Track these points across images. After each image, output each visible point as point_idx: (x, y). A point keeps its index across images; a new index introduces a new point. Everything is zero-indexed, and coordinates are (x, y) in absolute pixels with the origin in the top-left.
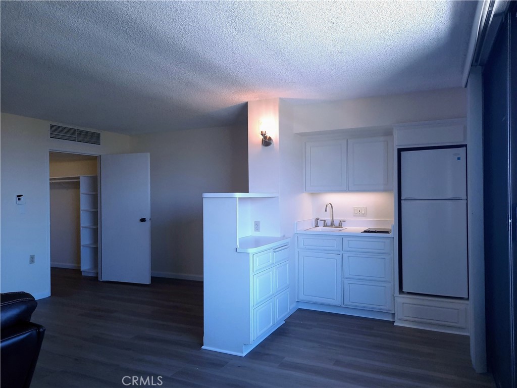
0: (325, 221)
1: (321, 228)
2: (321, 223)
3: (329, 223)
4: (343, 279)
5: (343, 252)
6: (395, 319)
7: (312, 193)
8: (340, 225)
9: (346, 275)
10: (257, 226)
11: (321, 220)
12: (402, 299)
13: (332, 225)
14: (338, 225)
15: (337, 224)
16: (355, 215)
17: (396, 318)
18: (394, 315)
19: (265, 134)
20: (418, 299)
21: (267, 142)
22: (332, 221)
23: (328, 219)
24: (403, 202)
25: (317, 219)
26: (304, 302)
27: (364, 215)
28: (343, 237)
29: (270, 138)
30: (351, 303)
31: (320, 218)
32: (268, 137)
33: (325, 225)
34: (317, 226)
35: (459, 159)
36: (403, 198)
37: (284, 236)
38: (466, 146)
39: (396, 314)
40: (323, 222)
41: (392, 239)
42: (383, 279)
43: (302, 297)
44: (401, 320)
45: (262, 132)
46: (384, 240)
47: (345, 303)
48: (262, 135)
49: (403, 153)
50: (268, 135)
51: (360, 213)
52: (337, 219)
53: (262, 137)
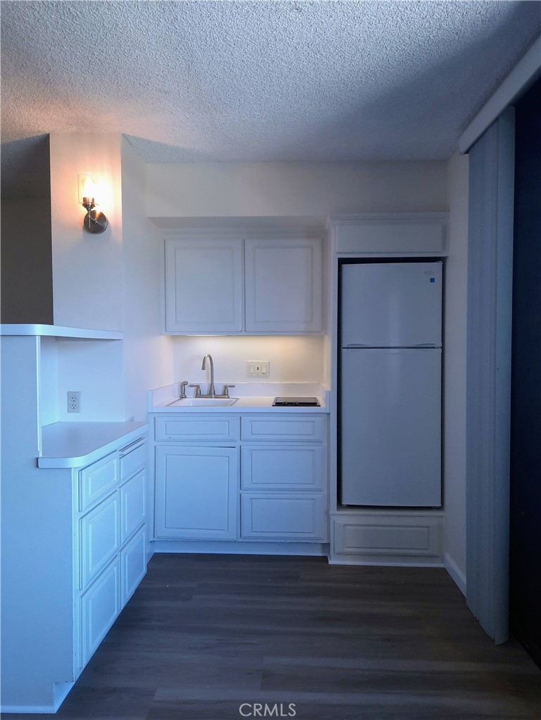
0: (198, 387)
1: (190, 401)
2: (190, 392)
3: (205, 390)
4: (241, 492)
5: (241, 443)
6: (329, 552)
7: (173, 336)
8: (225, 394)
9: (246, 484)
10: (73, 402)
11: (191, 386)
12: (343, 519)
13: (211, 393)
14: (220, 394)
15: (219, 391)
16: (250, 376)
17: (332, 552)
18: (326, 546)
19: (93, 206)
20: (369, 515)
21: (95, 224)
22: (212, 385)
23: (204, 384)
24: (344, 351)
25: (184, 384)
26: (167, 541)
27: (265, 375)
28: (240, 416)
29: (102, 216)
30: (254, 534)
31: (190, 383)
32: (98, 213)
33: (198, 394)
34: (183, 396)
35: (432, 280)
36: (344, 344)
37: (132, 420)
38: (443, 260)
39: (332, 545)
40: (193, 389)
41: (325, 416)
42: (311, 487)
43: (162, 532)
44: (340, 554)
45: (85, 199)
46: (313, 419)
47: (244, 534)
48: (86, 205)
49: (345, 267)
50: (98, 209)
51: (258, 371)
52: (219, 383)
53: (84, 211)
